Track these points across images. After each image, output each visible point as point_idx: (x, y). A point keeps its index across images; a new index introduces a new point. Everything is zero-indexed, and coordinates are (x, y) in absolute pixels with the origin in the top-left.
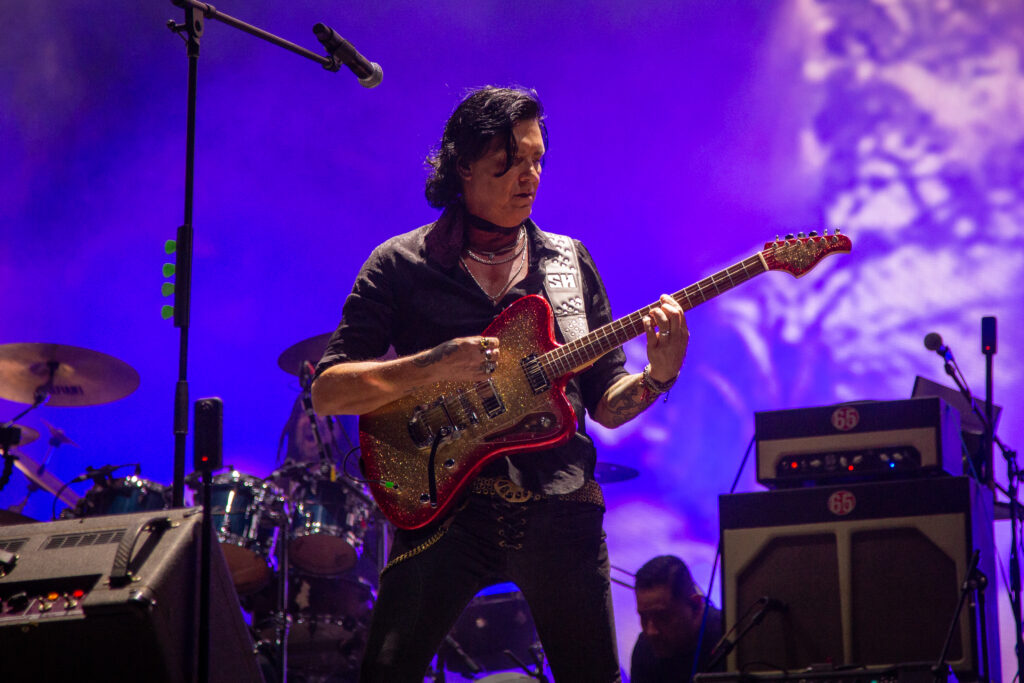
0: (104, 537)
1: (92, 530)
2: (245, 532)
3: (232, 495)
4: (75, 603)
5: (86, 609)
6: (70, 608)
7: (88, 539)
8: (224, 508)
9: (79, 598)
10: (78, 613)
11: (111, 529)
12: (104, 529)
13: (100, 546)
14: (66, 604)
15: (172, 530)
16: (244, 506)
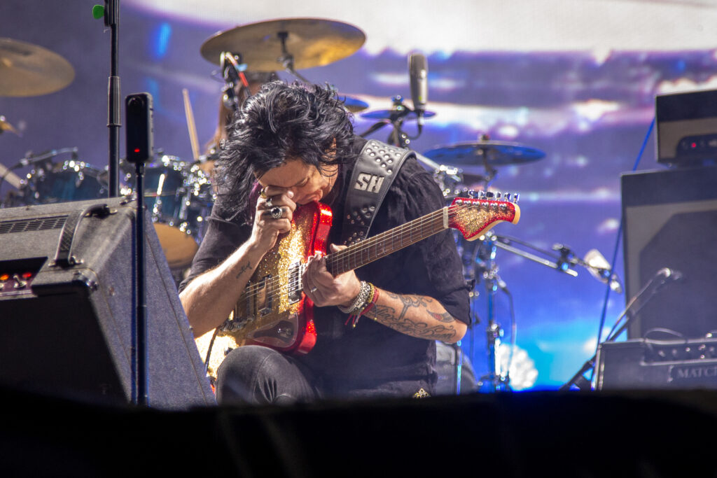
0: (48, 223)
1: (37, 217)
2: (175, 213)
3: (162, 178)
4: (24, 283)
5: (35, 289)
6: (21, 288)
7: (34, 225)
8: (156, 191)
9: (28, 280)
10: (27, 294)
11: (55, 215)
12: (49, 216)
13: (46, 231)
14: (16, 285)
15: (110, 217)
16: (175, 188)
